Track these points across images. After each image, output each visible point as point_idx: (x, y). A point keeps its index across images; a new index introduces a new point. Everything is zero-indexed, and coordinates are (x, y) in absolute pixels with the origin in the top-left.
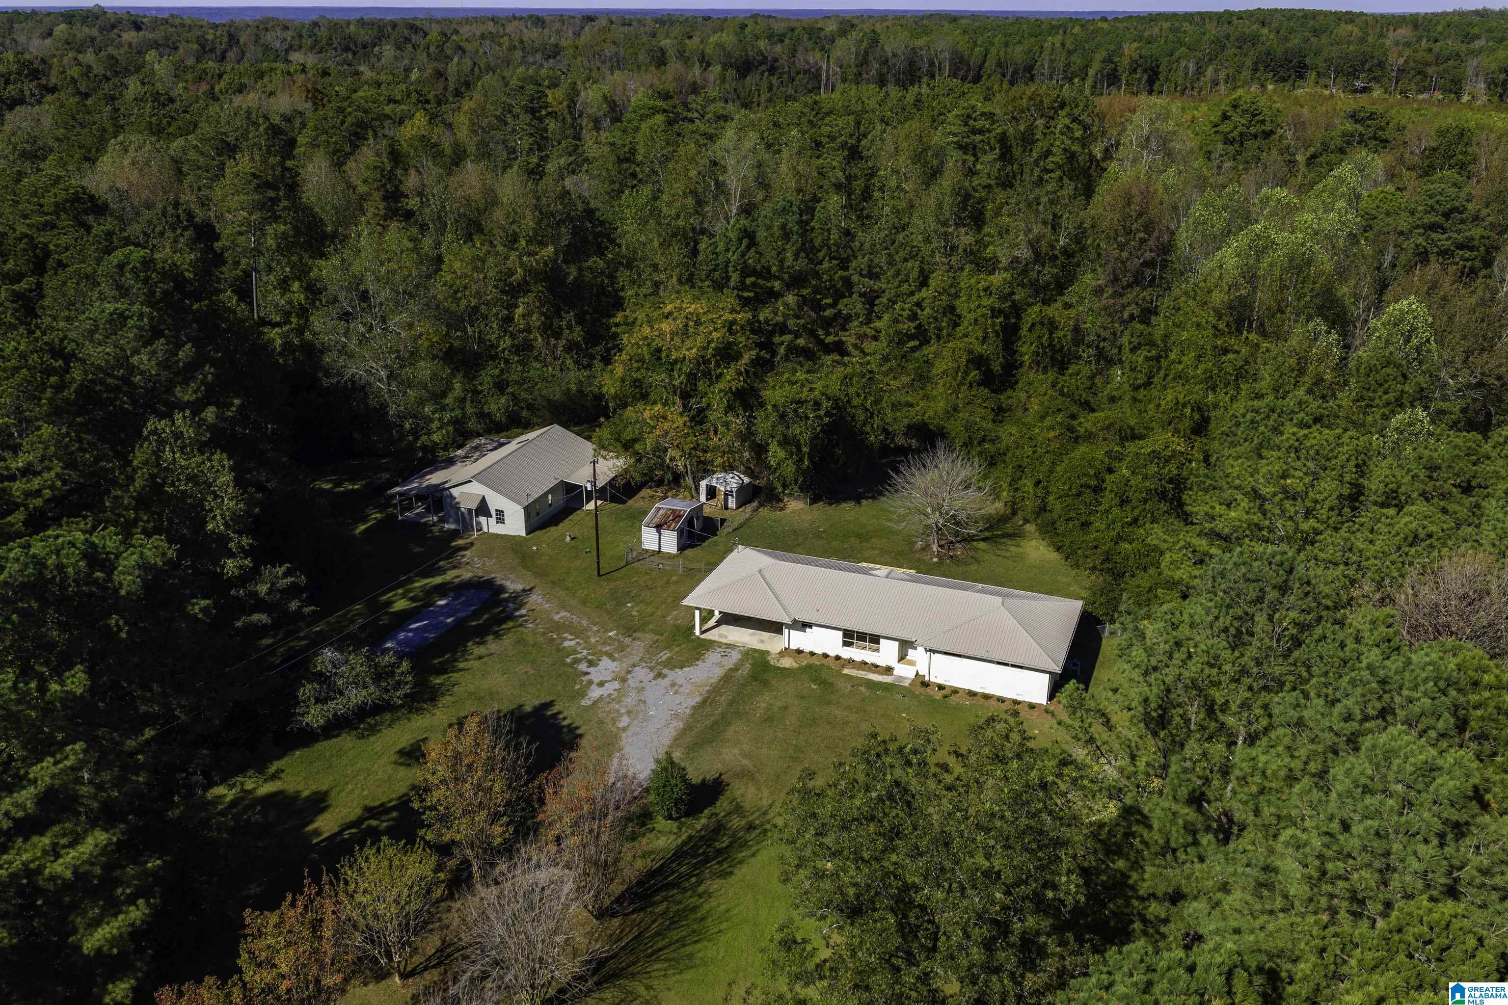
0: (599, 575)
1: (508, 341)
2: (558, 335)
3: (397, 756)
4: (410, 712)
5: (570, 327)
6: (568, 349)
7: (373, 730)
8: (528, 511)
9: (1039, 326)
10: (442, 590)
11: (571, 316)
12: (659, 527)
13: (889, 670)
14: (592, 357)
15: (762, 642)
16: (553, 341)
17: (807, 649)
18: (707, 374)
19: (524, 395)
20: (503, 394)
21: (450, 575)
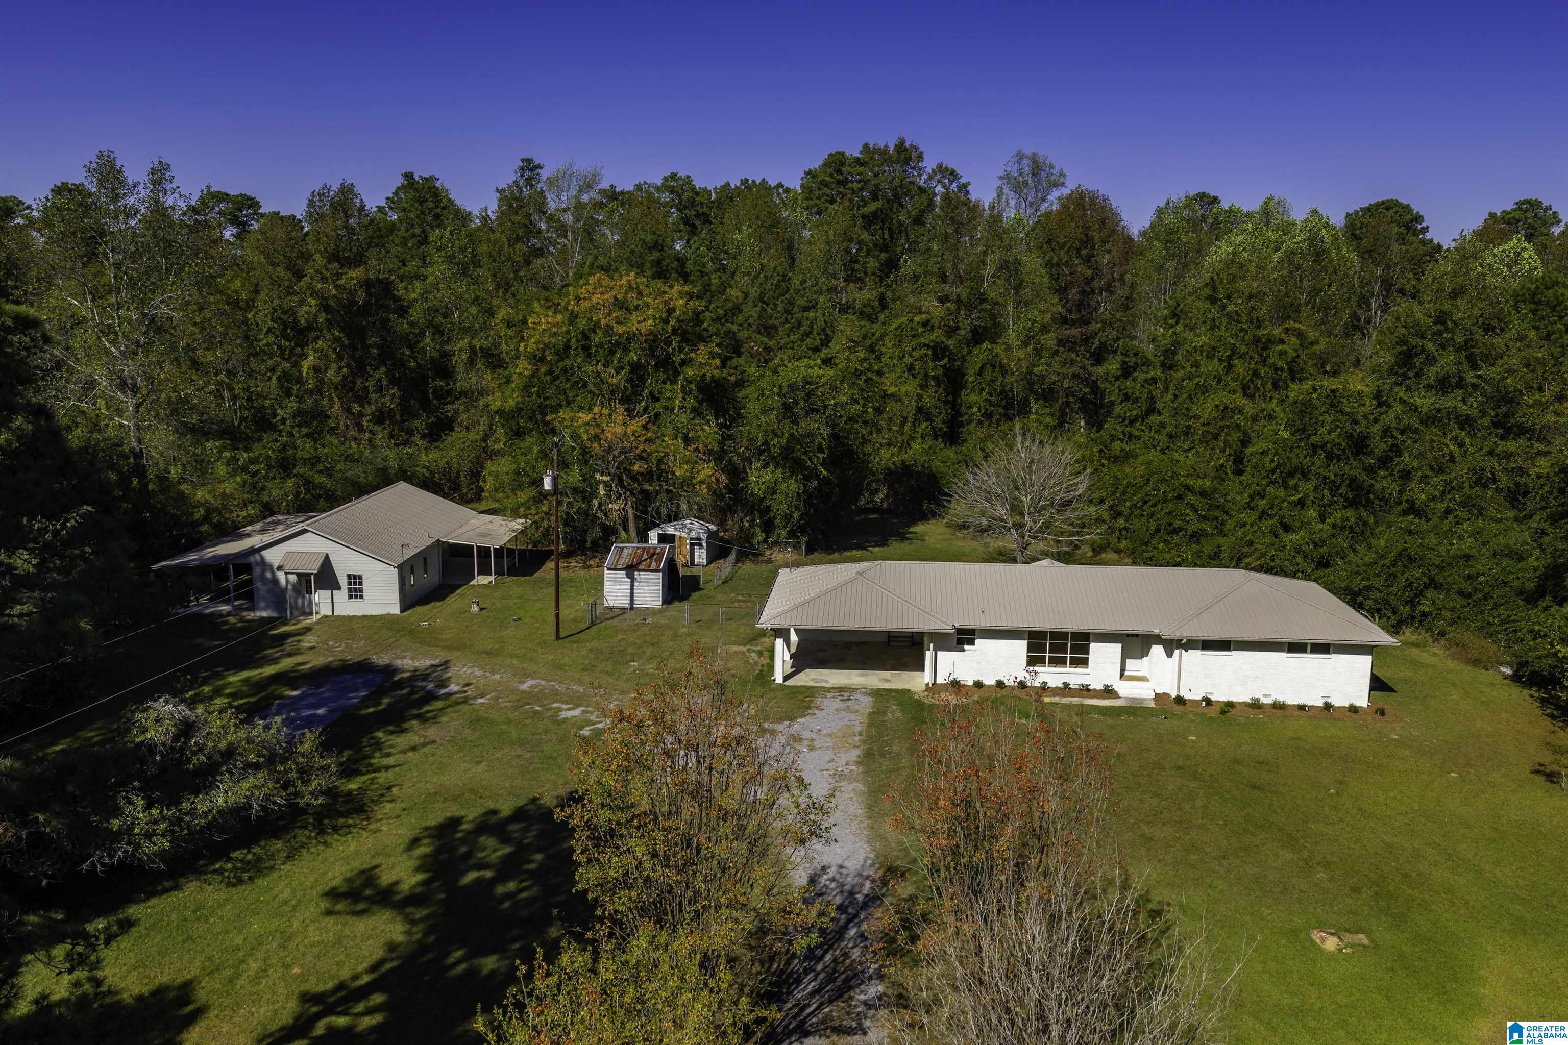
0: (558, 637)
1: (292, 404)
2: (363, 399)
3: (324, 904)
4: (322, 832)
5: (379, 389)
6: (380, 418)
7: (257, 868)
8: (405, 569)
9: (989, 369)
10: (282, 678)
11: (380, 374)
12: (631, 569)
13: (1108, 692)
14: (410, 433)
15: (887, 681)
16: (356, 408)
17: (968, 679)
18: (665, 364)
19: (320, 479)
20: (289, 476)
21: (286, 664)
